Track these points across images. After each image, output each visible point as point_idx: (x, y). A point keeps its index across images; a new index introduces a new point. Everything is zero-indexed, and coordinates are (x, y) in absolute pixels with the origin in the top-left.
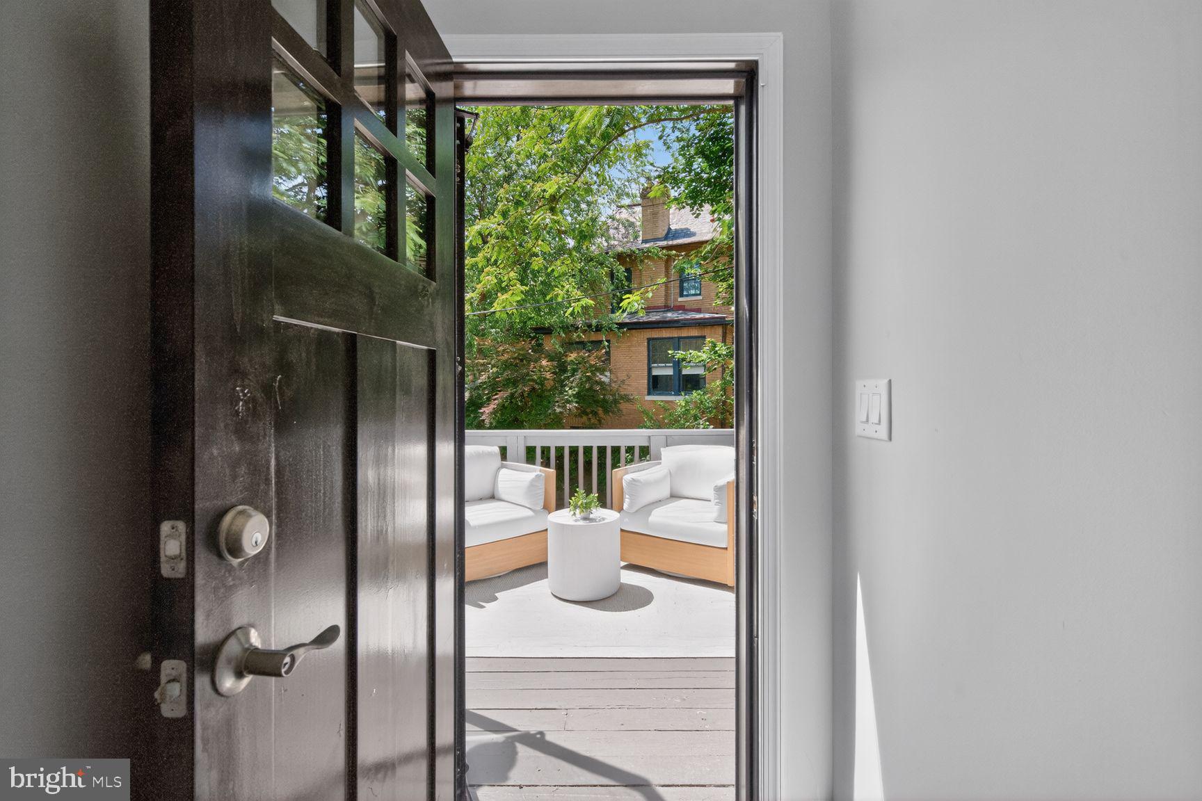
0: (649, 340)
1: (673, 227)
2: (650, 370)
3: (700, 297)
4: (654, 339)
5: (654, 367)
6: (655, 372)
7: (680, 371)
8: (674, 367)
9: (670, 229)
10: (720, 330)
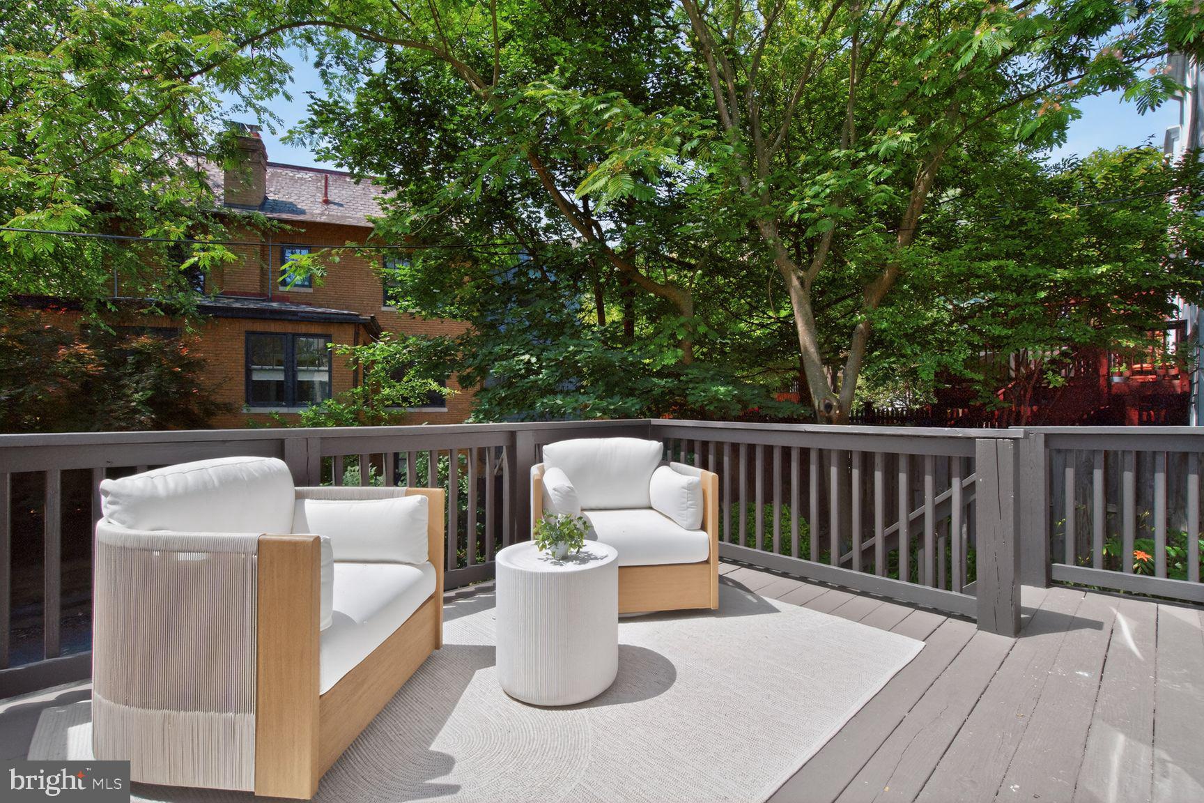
0: (249, 334)
1: (271, 197)
2: (249, 372)
3: (310, 290)
4: (254, 333)
5: (256, 370)
6: (256, 377)
7: (294, 376)
8: (285, 371)
9: (266, 198)
10: (350, 331)
